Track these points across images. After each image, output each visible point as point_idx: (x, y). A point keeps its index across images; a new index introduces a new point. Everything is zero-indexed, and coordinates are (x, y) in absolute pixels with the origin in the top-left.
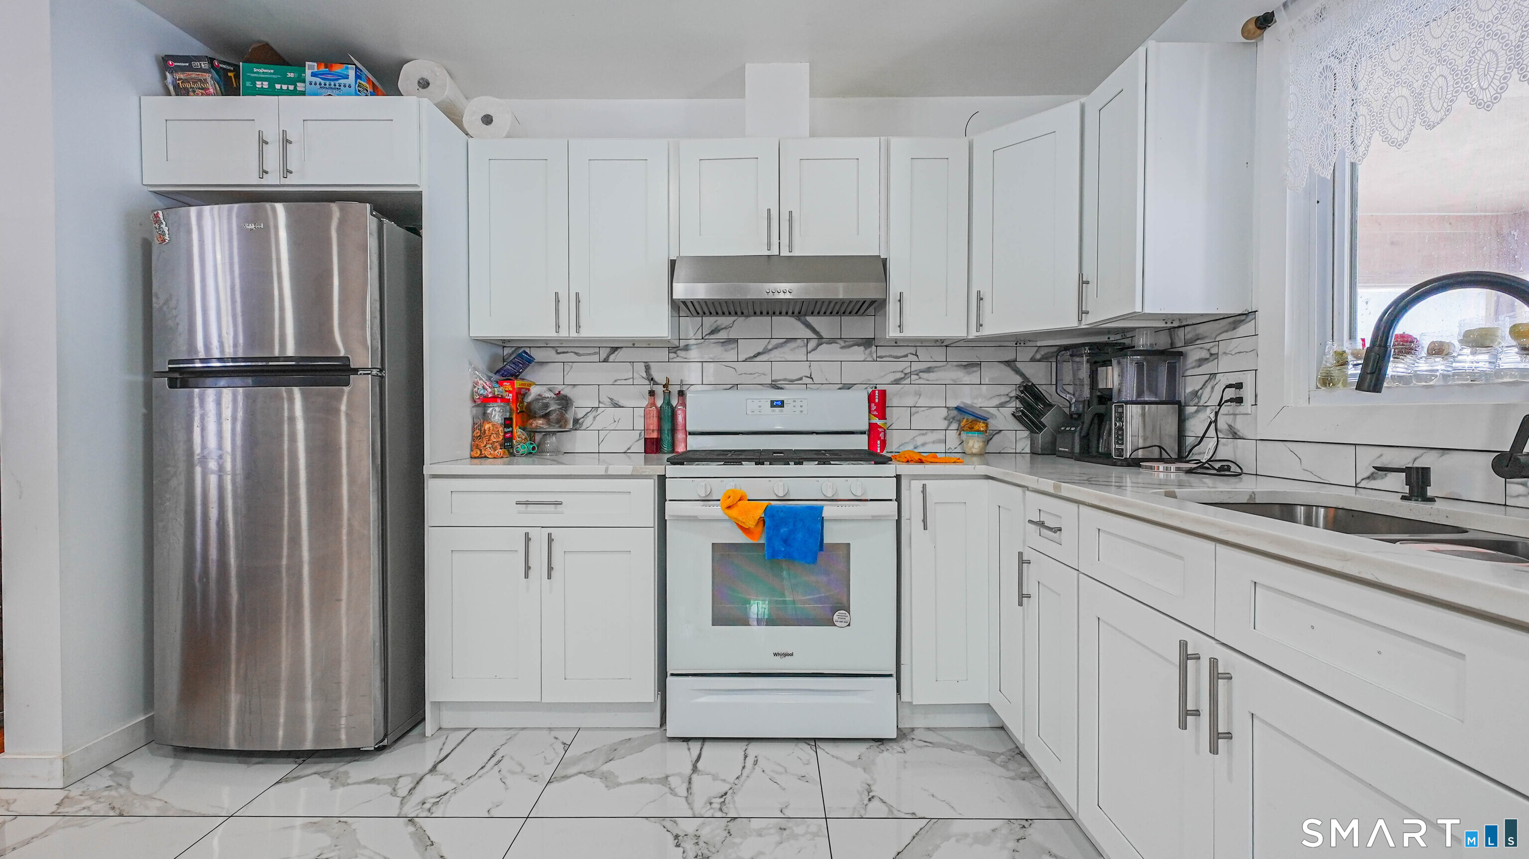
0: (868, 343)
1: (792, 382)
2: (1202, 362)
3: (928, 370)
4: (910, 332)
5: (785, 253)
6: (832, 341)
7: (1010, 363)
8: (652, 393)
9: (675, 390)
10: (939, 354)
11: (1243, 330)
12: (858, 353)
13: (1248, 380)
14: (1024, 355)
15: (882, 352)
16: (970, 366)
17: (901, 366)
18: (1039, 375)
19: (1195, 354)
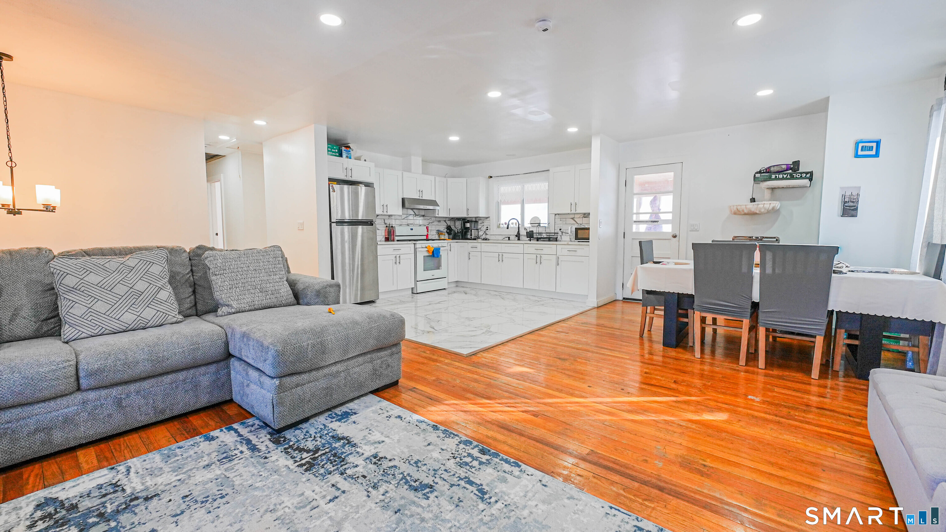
0: (423, 216)
1: (411, 224)
2: (481, 223)
3: (433, 222)
4: (440, 215)
5: (421, 198)
6: (418, 215)
7: (445, 221)
8: (387, 226)
9: (391, 226)
10: (434, 219)
11: (488, 219)
12: (422, 218)
13: (489, 226)
14: (447, 219)
15: (426, 218)
16: (439, 221)
17: (429, 221)
18: (449, 223)
19: (480, 222)
